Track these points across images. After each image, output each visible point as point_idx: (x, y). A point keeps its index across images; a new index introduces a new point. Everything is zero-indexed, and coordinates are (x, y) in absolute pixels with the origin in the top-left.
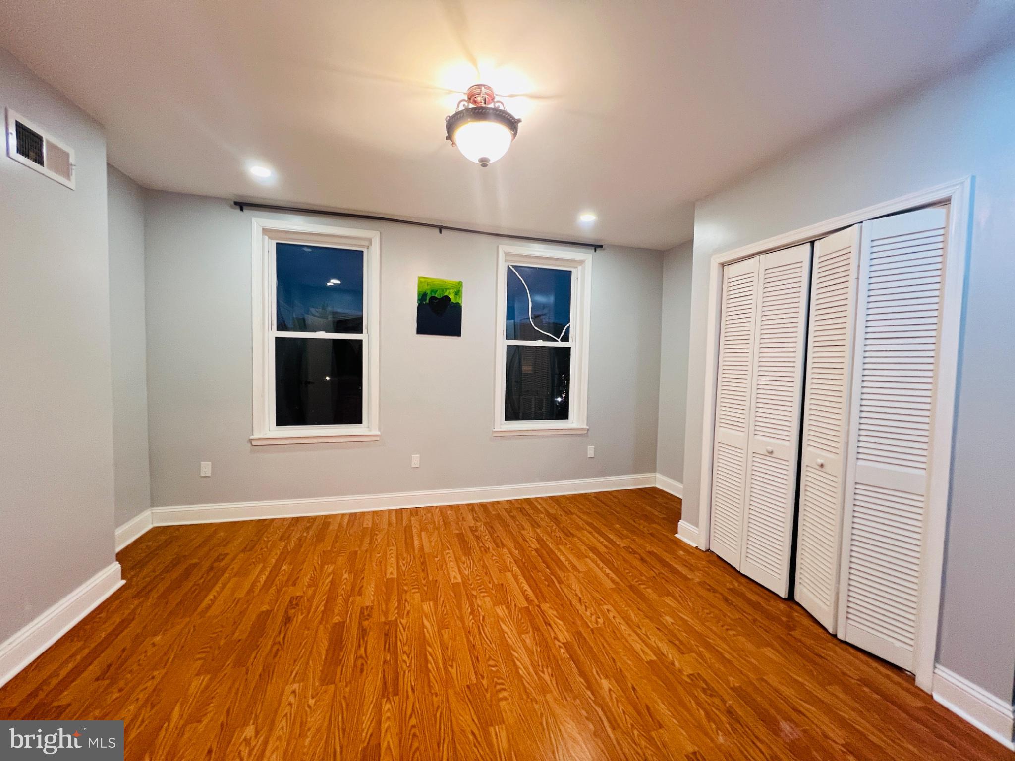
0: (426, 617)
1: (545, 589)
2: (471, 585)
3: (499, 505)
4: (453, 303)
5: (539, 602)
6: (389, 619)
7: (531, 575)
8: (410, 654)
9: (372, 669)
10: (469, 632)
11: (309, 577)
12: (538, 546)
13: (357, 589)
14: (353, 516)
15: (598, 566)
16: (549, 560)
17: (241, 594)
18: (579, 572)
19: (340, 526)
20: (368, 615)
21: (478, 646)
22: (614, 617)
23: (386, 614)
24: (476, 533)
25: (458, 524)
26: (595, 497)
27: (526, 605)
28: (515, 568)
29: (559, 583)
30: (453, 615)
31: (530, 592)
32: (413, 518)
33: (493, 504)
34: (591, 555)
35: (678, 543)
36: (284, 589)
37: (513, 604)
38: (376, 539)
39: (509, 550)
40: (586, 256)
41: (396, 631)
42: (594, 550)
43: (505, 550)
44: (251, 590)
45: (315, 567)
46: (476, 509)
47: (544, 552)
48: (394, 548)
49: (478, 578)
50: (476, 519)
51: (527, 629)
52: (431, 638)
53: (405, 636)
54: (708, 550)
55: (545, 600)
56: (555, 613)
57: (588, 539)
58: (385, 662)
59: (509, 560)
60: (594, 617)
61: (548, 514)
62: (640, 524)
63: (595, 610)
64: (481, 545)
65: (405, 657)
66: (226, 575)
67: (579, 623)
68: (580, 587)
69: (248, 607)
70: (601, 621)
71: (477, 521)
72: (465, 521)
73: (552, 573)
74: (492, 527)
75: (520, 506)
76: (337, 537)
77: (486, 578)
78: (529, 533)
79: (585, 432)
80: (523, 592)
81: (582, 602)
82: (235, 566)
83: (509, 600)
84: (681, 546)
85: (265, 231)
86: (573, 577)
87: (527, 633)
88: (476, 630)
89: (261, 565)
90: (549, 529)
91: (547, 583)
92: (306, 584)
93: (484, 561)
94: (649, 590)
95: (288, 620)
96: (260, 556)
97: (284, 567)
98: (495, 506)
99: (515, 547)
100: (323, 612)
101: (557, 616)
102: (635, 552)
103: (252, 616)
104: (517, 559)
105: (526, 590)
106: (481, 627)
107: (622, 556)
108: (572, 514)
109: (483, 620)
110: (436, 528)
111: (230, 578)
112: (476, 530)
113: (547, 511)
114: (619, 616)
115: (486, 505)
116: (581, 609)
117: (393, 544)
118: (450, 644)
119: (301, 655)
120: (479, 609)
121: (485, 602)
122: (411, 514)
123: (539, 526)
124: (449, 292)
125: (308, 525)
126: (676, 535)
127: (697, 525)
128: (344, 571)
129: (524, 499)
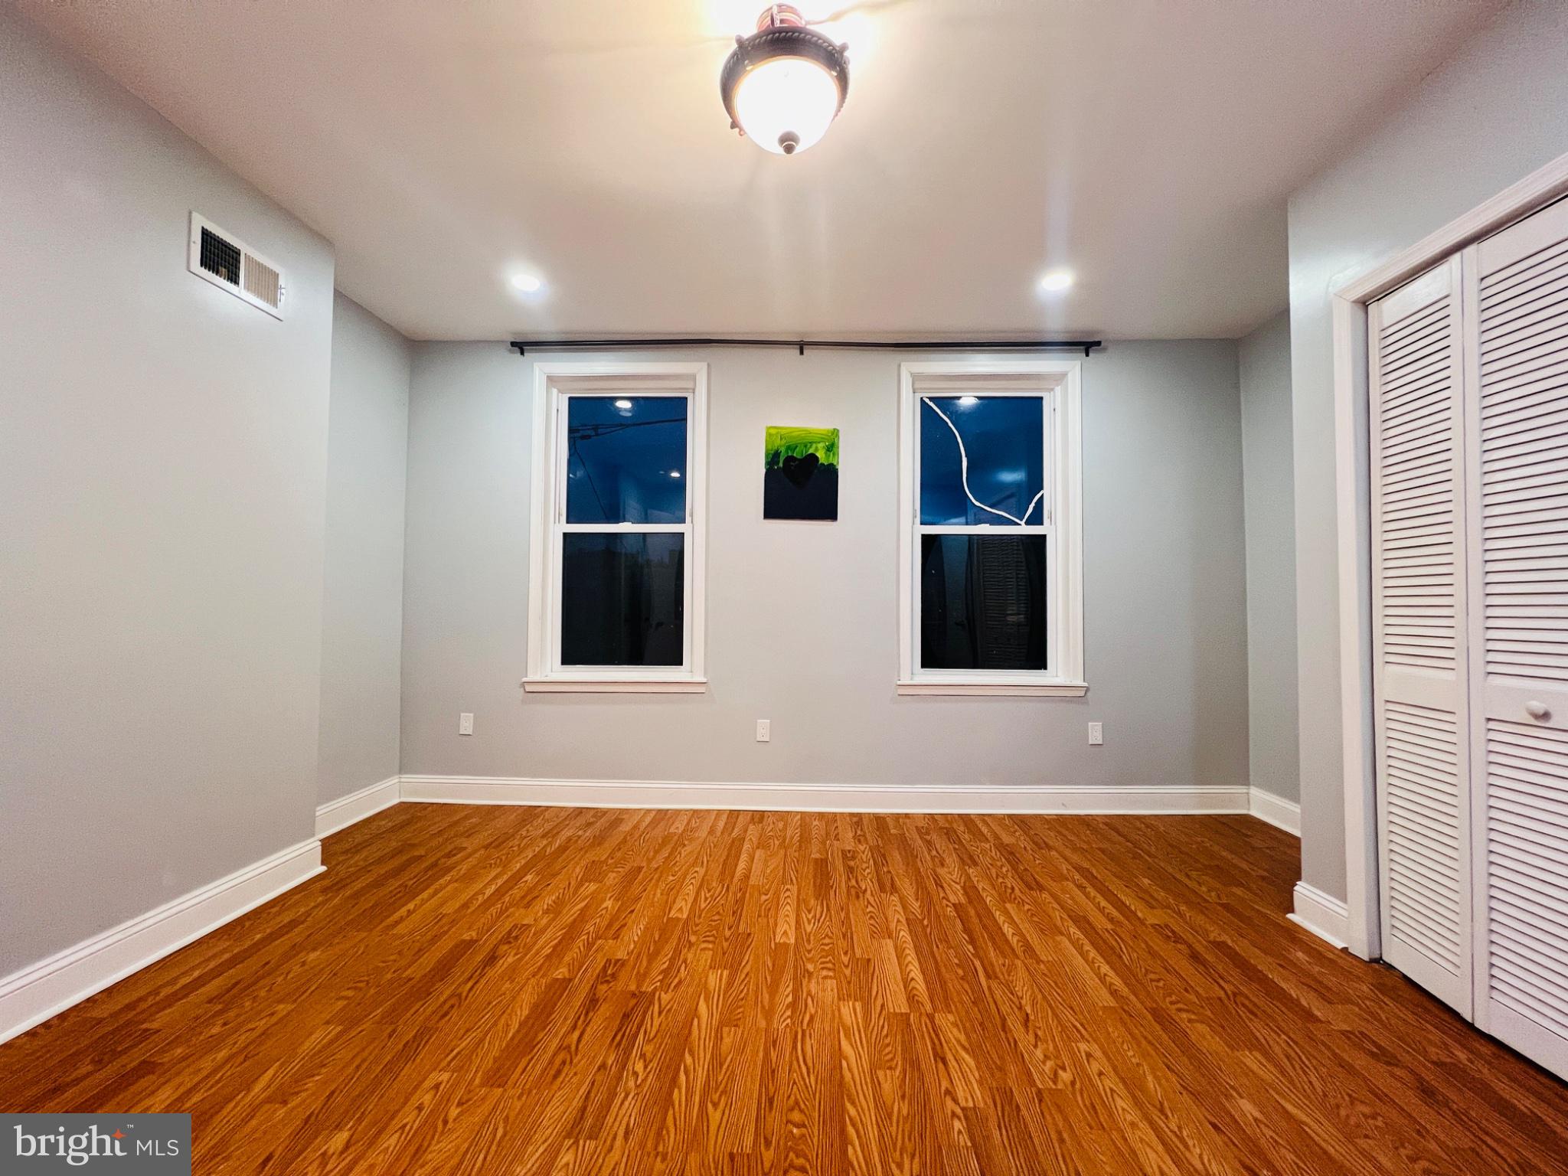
0: (706, 1000)
1: (954, 985)
2: (809, 952)
3: (908, 821)
4: (823, 464)
5: (935, 1009)
6: (643, 989)
7: (932, 953)
8: (651, 1061)
9: (575, 1074)
10: (775, 1042)
11: (554, 898)
12: (963, 900)
13: (616, 926)
14: (662, 814)
15: (1084, 955)
16: (977, 928)
17: (449, 908)
18: (1039, 961)
19: (636, 827)
20: (613, 975)
21: (783, 1075)
22: (1100, 1074)
23: (641, 978)
24: (852, 863)
25: (823, 843)
26: (1106, 824)
27: (905, 1009)
28: (904, 934)
29: (988, 977)
30: (756, 1003)
31: (920, 985)
32: (751, 827)
33: (897, 817)
34: (1073, 930)
35: (1297, 936)
36: (511, 910)
37: (879, 1002)
38: (680, 853)
39: (902, 899)
40: (1069, 366)
41: (645, 1013)
42: (1081, 921)
43: (895, 898)
44: (465, 906)
45: (569, 884)
46: (865, 822)
47: (972, 912)
48: (702, 871)
49: (827, 941)
50: (858, 839)
51: (892, 1059)
52: (699, 1039)
53: (656, 1023)
54: (1374, 961)
55: (948, 1006)
56: (962, 1038)
57: (1072, 898)
58: (603, 1066)
59: (896, 915)
60: (1049, 1064)
61: (1001, 846)
62: (1200, 884)
63: (1056, 1047)
64: (853, 882)
65: (639, 1067)
66: (448, 878)
67: (1012, 1069)
68: (1033, 992)
69: (449, 930)
70: (1065, 1076)
71: (859, 841)
72: (838, 840)
73: (977, 955)
74: (884, 856)
75: (947, 825)
76: (624, 841)
77: (842, 944)
78: (951, 873)
79: (1082, 694)
80: (907, 981)
81: (1030, 1024)
82: (464, 868)
83: (874, 993)
84: (1301, 940)
85: (552, 380)
86: (1021, 972)
87: (890, 1068)
88: (789, 1042)
89: (499, 869)
90: (994, 871)
91: (960, 972)
92: (545, 907)
93: (848, 914)
94: (1202, 1028)
95: (492, 959)
96: (504, 858)
97: (529, 877)
98: (901, 820)
99: (917, 894)
100: (548, 957)
101: (968, 1046)
102: (1178, 939)
103: (445, 945)
104: (911, 917)
105: (913, 979)
106: (799, 1037)
107: (1146, 943)
108: (1049, 848)
109: (808, 1025)
110: (782, 845)
111: (450, 882)
112: (853, 858)
113: (997, 837)
114: (1112, 1074)
115: (884, 818)
116: (1024, 1040)
117: (703, 863)
118: (729, 1059)
119: (479, 1024)
120: (809, 999)
121: (824, 988)
122: (753, 819)
123: (975, 864)
124: (817, 448)
125: (592, 820)
126: (1290, 916)
127: (1343, 898)
128: (609, 895)
129: (959, 815)
